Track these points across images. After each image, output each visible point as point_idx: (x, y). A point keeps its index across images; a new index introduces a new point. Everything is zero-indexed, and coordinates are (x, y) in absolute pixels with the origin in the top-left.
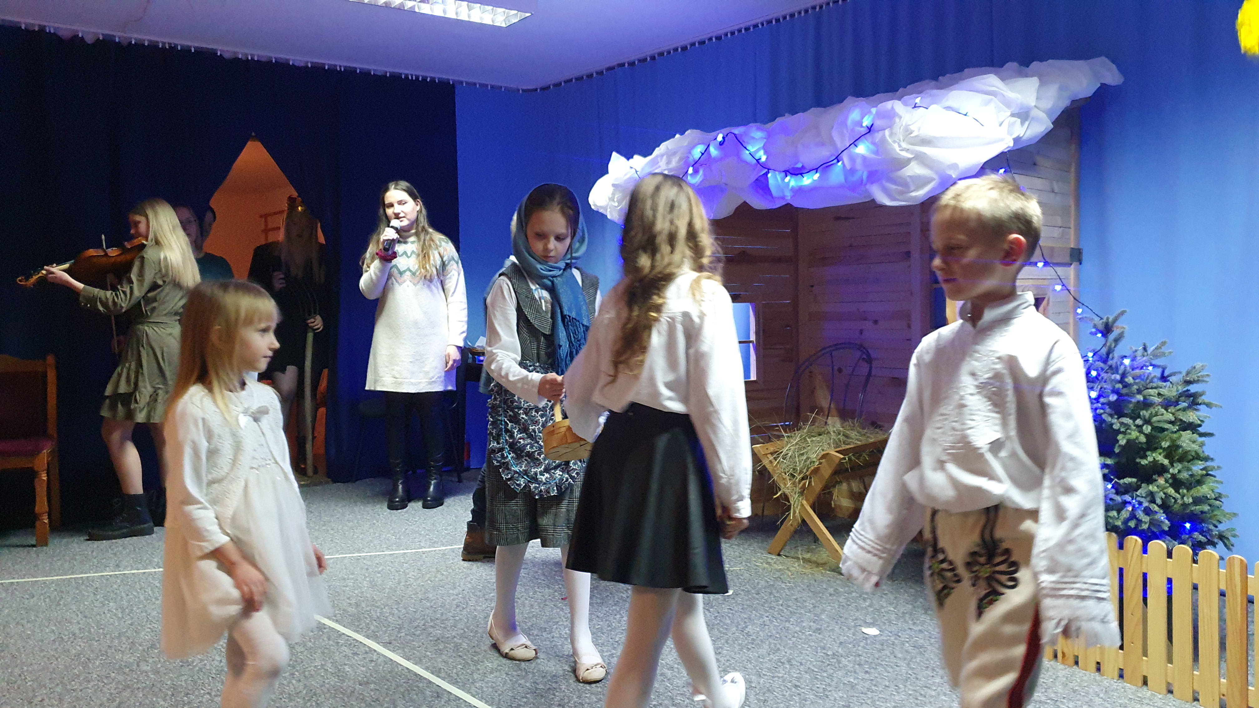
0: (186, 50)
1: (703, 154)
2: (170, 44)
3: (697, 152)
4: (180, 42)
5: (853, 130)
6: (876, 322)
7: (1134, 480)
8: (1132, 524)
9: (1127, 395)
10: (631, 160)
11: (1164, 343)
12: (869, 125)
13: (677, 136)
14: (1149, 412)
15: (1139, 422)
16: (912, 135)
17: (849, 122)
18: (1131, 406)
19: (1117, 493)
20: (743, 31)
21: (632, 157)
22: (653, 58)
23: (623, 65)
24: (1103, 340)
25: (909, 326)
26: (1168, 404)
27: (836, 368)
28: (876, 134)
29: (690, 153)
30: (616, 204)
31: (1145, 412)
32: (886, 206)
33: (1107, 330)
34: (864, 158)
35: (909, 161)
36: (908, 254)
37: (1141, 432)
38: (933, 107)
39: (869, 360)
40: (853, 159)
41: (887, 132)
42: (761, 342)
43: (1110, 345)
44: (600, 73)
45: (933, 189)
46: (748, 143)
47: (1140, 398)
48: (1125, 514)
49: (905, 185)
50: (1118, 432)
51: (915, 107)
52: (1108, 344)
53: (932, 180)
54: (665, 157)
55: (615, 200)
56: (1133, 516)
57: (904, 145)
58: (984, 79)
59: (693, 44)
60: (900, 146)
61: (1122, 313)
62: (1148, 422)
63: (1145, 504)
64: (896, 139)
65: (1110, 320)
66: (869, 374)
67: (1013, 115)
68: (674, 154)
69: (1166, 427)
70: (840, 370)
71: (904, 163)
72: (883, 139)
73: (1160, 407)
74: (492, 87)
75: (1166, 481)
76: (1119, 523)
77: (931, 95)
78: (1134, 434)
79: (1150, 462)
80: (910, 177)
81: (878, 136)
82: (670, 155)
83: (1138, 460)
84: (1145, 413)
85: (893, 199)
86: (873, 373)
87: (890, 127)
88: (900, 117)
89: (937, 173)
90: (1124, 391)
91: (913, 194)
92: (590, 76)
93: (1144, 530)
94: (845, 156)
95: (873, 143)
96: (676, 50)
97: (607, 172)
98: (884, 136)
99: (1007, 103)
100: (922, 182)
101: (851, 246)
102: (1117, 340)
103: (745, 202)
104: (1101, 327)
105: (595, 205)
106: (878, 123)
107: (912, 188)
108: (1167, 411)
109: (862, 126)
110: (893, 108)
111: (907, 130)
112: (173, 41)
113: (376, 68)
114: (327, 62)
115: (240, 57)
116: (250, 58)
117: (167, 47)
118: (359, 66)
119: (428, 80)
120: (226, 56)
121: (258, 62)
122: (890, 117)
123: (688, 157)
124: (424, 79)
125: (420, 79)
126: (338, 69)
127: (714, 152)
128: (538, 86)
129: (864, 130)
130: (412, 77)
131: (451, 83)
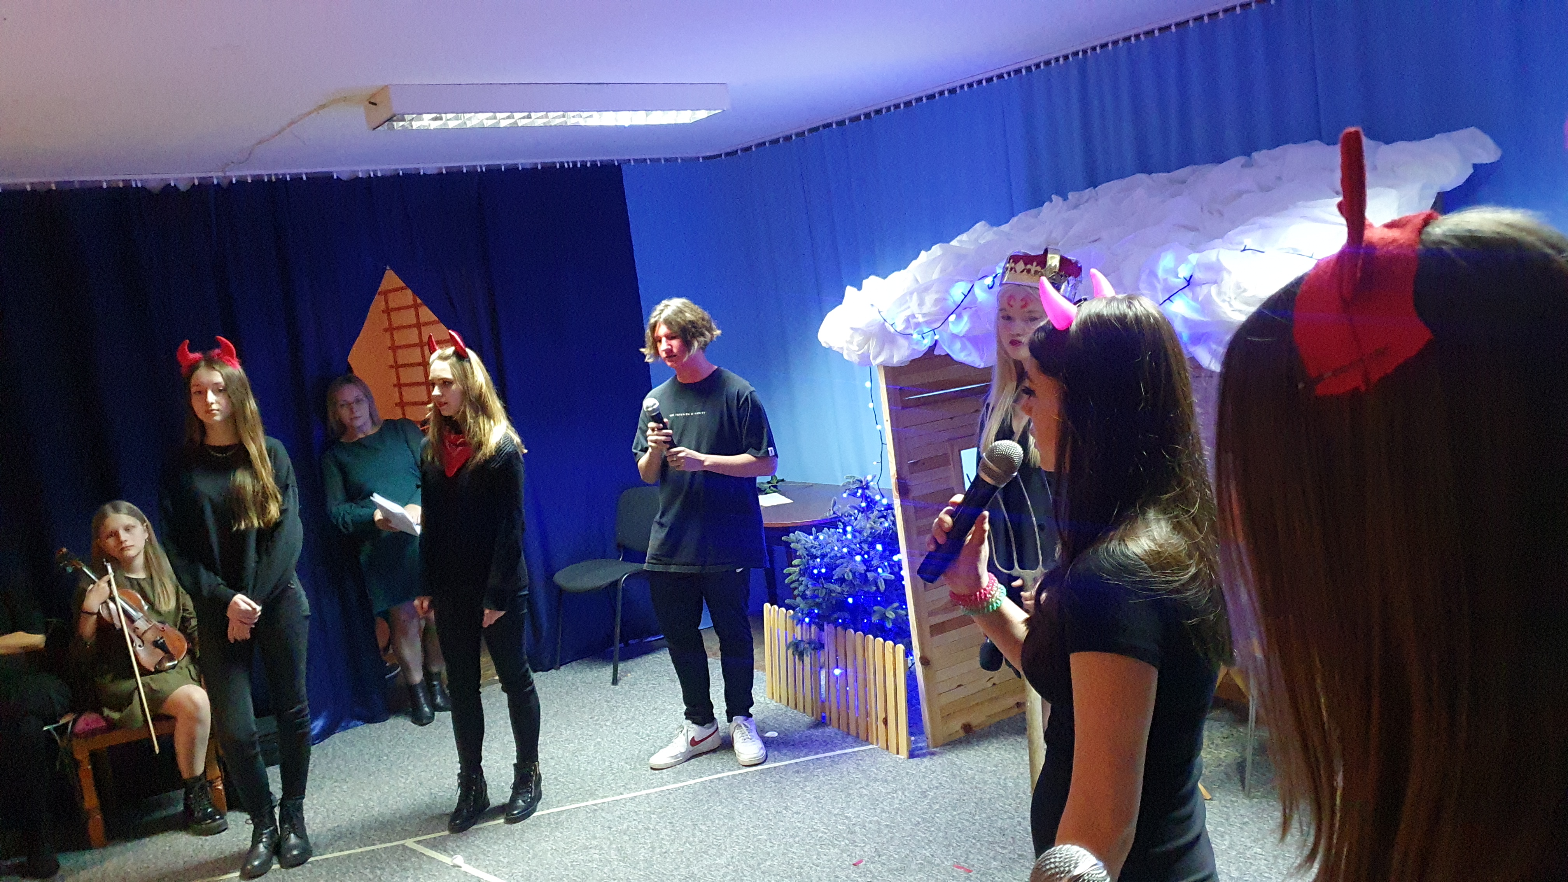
0: (296, 179)
1: (966, 296)
2: (276, 175)
3: (958, 291)
4: (287, 170)
5: (1165, 280)
12: (1188, 276)
13: (923, 253)
17: (1160, 273)
20: (984, 83)
22: (867, 115)
28: (1198, 289)
29: (947, 291)
30: (857, 348)
34: (1186, 320)
41: (1214, 289)
44: (800, 135)
51: (1244, 250)
54: (915, 294)
55: (855, 343)
59: (919, 100)
60: (1231, 305)
68: (926, 289)
72: (1208, 297)
74: (666, 160)
81: (1201, 293)
82: (922, 290)
87: (1218, 283)
88: (1229, 272)
92: (788, 138)
95: (1195, 299)
96: (897, 106)
98: (1209, 292)
105: (827, 344)
106: (1198, 276)
109: (1177, 276)
110: (1218, 260)
111: (1239, 287)
112: (281, 171)
113: (523, 161)
114: (464, 163)
115: (360, 176)
116: (372, 175)
117: (274, 179)
118: (503, 162)
119: (588, 165)
120: (344, 177)
121: (383, 178)
122: (1215, 271)
123: (945, 299)
124: (584, 164)
125: (579, 165)
126: (479, 170)
127: (980, 294)
128: (723, 152)
129: (1181, 283)
130: (569, 165)
131: (616, 164)
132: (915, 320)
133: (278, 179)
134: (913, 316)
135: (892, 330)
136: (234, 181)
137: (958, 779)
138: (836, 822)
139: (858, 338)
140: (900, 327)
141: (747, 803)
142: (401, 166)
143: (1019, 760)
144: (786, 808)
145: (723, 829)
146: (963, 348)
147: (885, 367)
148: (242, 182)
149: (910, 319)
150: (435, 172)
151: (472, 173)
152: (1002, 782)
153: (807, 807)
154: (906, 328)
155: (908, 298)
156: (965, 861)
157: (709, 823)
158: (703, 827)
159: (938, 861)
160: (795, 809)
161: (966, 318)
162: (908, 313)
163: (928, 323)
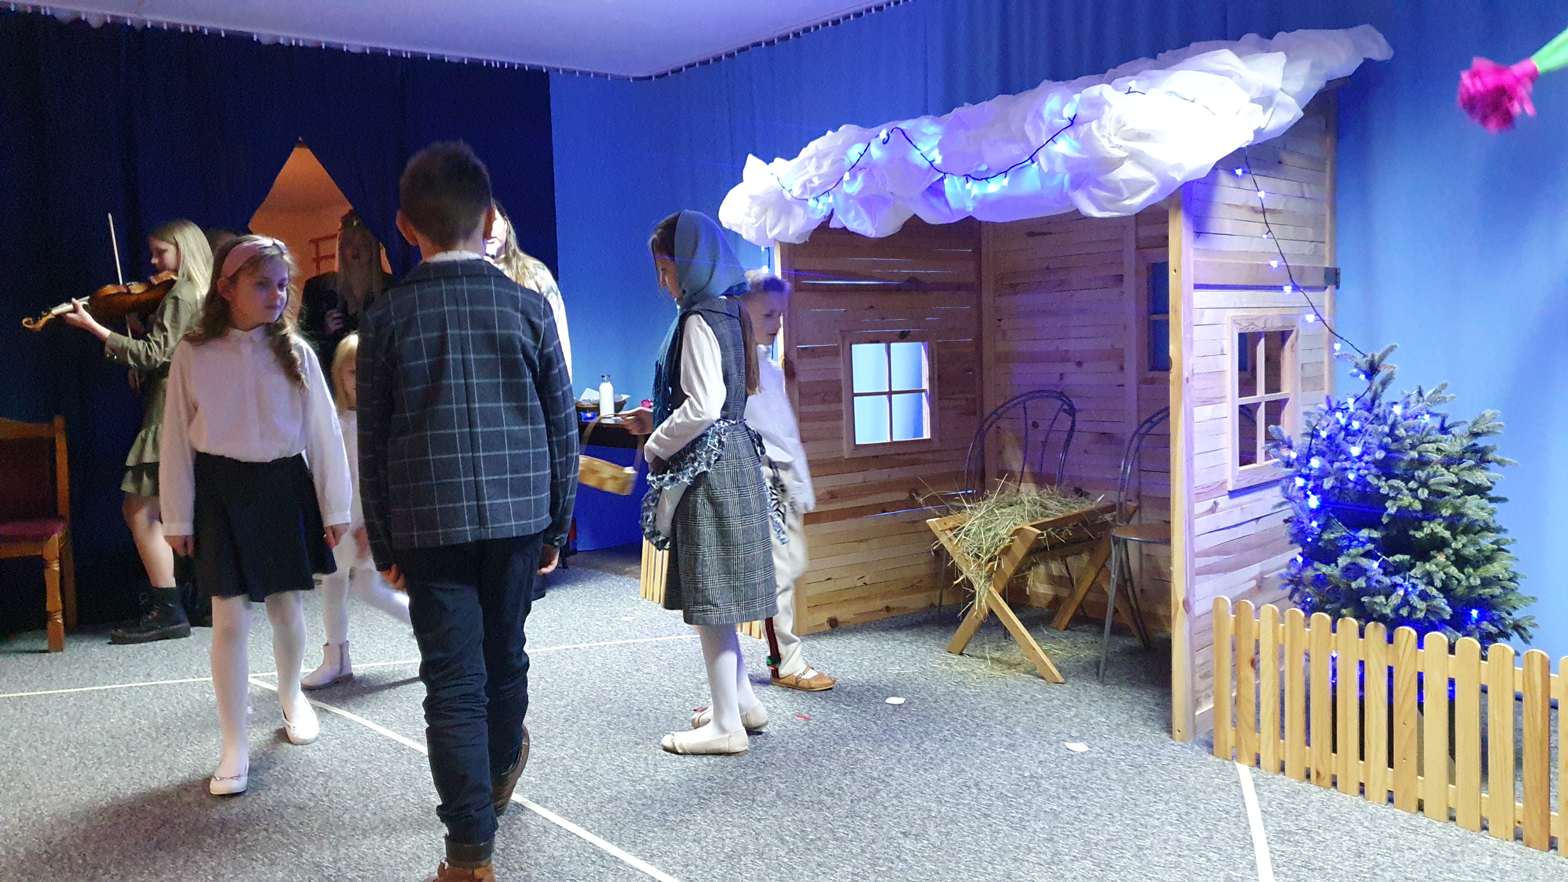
0: (214, 35)
1: (861, 155)
2: (194, 27)
3: (854, 153)
4: (207, 25)
5: (1051, 123)
6: (1079, 364)
7: (1407, 557)
8: (1404, 612)
9: (1398, 451)
10: (771, 164)
11: (1444, 386)
12: (1072, 116)
13: (829, 133)
14: (1426, 472)
15: (1413, 484)
16: (1125, 128)
17: (1046, 114)
18: (1402, 465)
19: (1385, 574)
21: (772, 161)
22: (796, 35)
23: (759, 44)
24: (1367, 384)
25: (1122, 368)
26: (1449, 462)
27: (1030, 422)
28: (1080, 127)
29: (845, 154)
30: (754, 221)
31: (1420, 472)
32: (1093, 218)
33: (1372, 370)
34: (1067, 159)
35: (1121, 161)
36: (1120, 278)
37: (1416, 497)
38: (1151, 92)
39: (1072, 411)
40: (1050, 159)
41: (1094, 125)
42: (936, 391)
43: (1377, 389)
44: (730, 55)
45: (1154, 196)
46: (919, 141)
47: (1414, 454)
48: (1395, 600)
49: (1116, 191)
50: (1387, 497)
51: (1129, 92)
52: (1374, 388)
53: (1153, 183)
54: (814, 159)
55: (753, 215)
56: (1405, 602)
57: (1117, 141)
58: (1217, 55)
59: (846, 17)
60: (1110, 142)
61: (1392, 349)
62: (1424, 484)
63: (1421, 587)
64: (1106, 134)
65: (1376, 358)
66: (1072, 429)
67: (1253, 101)
68: (826, 156)
69: (1447, 490)
70: (1035, 425)
71: (1116, 164)
72: (1089, 134)
73: (1439, 466)
74: (596, 75)
75: (1447, 558)
76: (1387, 611)
77: (1149, 78)
78: (1406, 500)
79: (1427, 535)
80: (1124, 181)
81: (1083, 129)
82: (820, 157)
83: (1412, 532)
84: (1421, 474)
85: (1102, 209)
86: (1077, 428)
87: (1099, 118)
88: (1110, 106)
89: (1158, 175)
90: (1394, 447)
91: (1127, 202)
92: (717, 59)
93: (1419, 619)
94: (1041, 157)
95: (1077, 138)
96: (825, 24)
97: (741, 180)
98: (1090, 129)
99: (1246, 86)
100: (1139, 186)
101: (1048, 268)
102: (1384, 384)
103: (915, 216)
104: (1365, 367)
105: (727, 222)
106: (1083, 113)
107: (1127, 195)
108: (1449, 471)
109: (1063, 118)
110: (1101, 94)
111: (1119, 122)
112: (199, 24)
113: (451, 54)
114: (390, 46)
115: (282, 42)
116: (294, 43)
117: (191, 31)
118: (430, 51)
119: (516, 67)
120: (265, 41)
121: (304, 47)
122: (1097, 105)
123: (843, 160)
124: (511, 66)
125: (506, 66)
126: (404, 55)
127: (876, 152)
128: (653, 74)
129: (1065, 123)
130: (496, 64)
131: (544, 70)
132: (812, 185)
133: (195, 31)
134: (811, 181)
135: (788, 196)
136: (149, 26)
137: (815, 658)
138: (685, 681)
139: (756, 209)
140: (797, 192)
141: (600, 665)
142: (324, 39)
143: (880, 647)
144: (638, 670)
145: (570, 681)
146: (858, 216)
147: (782, 245)
148: (156, 29)
149: (808, 185)
150: (357, 50)
151: (397, 57)
152: (858, 661)
153: (659, 670)
154: (803, 193)
155: (807, 163)
156: (807, 713)
157: (556, 677)
158: (549, 680)
159: (780, 711)
160: (646, 671)
161: (860, 178)
162: (806, 177)
163: (821, 185)
